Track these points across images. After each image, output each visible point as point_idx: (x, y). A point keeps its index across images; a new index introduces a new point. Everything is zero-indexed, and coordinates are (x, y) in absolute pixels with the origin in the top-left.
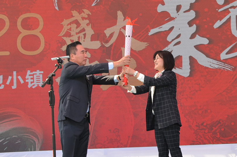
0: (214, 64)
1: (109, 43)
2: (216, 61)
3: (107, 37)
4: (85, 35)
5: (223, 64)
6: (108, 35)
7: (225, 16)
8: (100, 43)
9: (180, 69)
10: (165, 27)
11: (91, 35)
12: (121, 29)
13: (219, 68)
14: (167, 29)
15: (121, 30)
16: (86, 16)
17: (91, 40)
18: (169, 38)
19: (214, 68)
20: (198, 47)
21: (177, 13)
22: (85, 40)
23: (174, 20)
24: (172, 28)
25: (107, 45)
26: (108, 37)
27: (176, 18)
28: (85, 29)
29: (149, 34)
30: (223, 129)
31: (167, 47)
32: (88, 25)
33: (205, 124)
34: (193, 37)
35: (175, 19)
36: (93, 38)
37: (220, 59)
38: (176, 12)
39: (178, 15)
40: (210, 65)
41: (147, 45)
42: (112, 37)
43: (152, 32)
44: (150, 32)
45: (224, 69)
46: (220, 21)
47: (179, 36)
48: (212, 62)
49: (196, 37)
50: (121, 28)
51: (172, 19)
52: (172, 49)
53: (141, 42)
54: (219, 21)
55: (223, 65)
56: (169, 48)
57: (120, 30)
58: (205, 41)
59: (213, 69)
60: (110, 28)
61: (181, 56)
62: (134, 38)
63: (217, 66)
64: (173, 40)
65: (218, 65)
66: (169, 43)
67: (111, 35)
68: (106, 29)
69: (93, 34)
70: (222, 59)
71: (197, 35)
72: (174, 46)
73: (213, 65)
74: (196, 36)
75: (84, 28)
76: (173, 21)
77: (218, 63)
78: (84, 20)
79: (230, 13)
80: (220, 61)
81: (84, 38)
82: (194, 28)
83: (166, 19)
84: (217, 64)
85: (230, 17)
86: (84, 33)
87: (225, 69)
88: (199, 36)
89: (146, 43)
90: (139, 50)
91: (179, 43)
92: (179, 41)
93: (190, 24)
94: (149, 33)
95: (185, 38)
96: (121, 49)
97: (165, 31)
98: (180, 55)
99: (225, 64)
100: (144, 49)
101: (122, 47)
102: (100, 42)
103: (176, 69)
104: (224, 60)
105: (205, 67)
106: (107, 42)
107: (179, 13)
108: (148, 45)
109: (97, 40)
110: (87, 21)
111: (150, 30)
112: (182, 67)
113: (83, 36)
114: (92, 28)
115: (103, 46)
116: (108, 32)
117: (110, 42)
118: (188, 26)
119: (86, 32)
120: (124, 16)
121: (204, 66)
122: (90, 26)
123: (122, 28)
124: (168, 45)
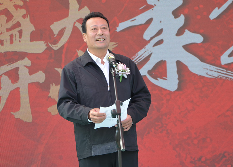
0: (213, 71)
1: (58, 44)
2: (215, 67)
3: (55, 35)
4: (20, 32)
5: (225, 70)
6: (56, 32)
8: (45, 45)
9: (164, 80)
10: (140, 19)
11: (30, 33)
12: (75, 23)
13: (220, 76)
14: (143, 22)
15: (76, 25)
16: (21, 4)
17: (31, 40)
18: (147, 36)
19: (212, 77)
20: (188, 48)
22: (21, 40)
23: (153, 8)
24: (150, 21)
25: (56, 47)
26: (57, 35)
27: (155, 5)
28: (21, 23)
29: (116, 30)
31: (143, 49)
32: (24, 17)
33: (203, 159)
34: (180, 32)
36: (34, 37)
37: (221, 64)
40: (207, 73)
41: (114, 46)
42: (62, 35)
43: (122, 26)
44: (118, 26)
45: (226, 77)
46: (219, 8)
47: (160, 32)
48: (209, 68)
49: (185, 33)
50: (75, 21)
51: (150, 7)
52: (151, 51)
54: (217, 8)
55: (225, 72)
56: (147, 50)
57: (74, 25)
58: (198, 39)
60: (59, 22)
61: (165, 62)
63: (216, 75)
64: (152, 38)
66: (147, 42)
67: (61, 32)
68: (53, 23)
69: (33, 31)
70: (223, 64)
71: (186, 30)
72: (154, 47)
73: (210, 73)
74: (185, 31)
75: (18, 22)
76: (151, 9)
77: (217, 69)
78: (18, 9)
81: (20, 37)
82: (181, 20)
83: (141, 7)
84: (217, 71)
85: (232, 2)
86: (19, 29)
87: (228, 78)
88: (189, 32)
91: (160, 42)
92: (160, 39)
93: (176, 13)
94: (117, 28)
95: (169, 35)
96: (77, 53)
97: (141, 25)
98: (164, 60)
99: (228, 71)
101: (78, 50)
102: (45, 43)
103: (158, 80)
104: (226, 65)
105: (200, 75)
106: (55, 42)
108: (116, 45)
109: (41, 40)
110: (23, 11)
111: (119, 24)
112: (166, 77)
113: (18, 34)
114: (32, 21)
115: (49, 49)
116: (56, 27)
117: (60, 42)
118: (173, 17)
119: (22, 27)
120: (79, 4)
122: (28, 19)
123: (77, 21)
124: (145, 46)
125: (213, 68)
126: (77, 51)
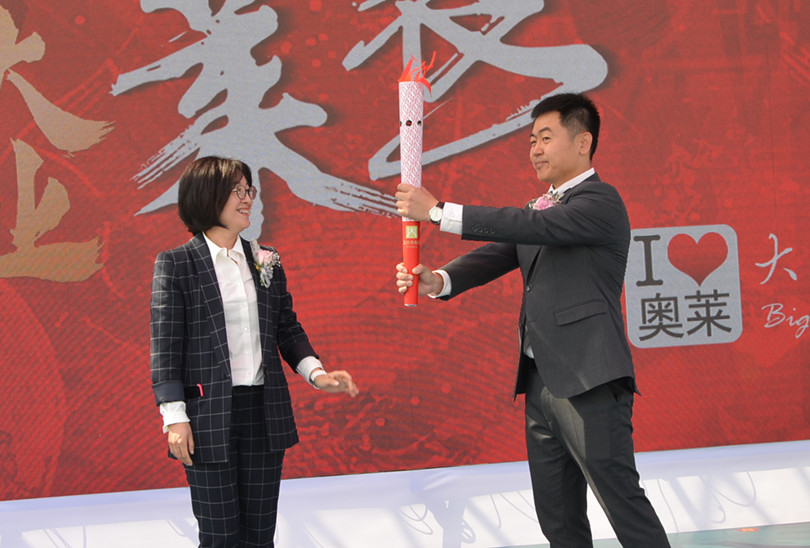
0: (348, 194)
2: (354, 185)
5: (379, 194)
7: (383, 27)
10: (171, 66)
12: (7, 72)
13: (365, 208)
14: (179, 72)
15: (9, 77)
18: (187, 106)
19: (348, 210)
20: (288, 137)
21: (213, 15)
23: (203, 40)
24: (195, 71)
27: (209, 32)
29: (111, 92)
30: (380, 423)
33: (319, 405)
34: (270, 99)
35: (205, 36)
37: (369, 178)
38: (210, 12)
39: (218, 21)
40: (334, 200)
41: (105, 131)
43: (125, 82)
44: (115, 83)
45: (381, 211)
46: (365, 45)
47: (220, 98)
48: (340, 188)
49: (282, 101)
50: (7, 68)
51: (196, 36)
52: (196, 145)
53: (86, 118)
54: (362, 43)
55: (377, 199)
56: (188, 142)
57: (5, 77)
58: (314, 116)
59: (341, 212)
62: (59, 106)
63: (356, 204)
64: (199, 113)
65: (361, 197)
66: (187, 123)
70: (374, 177)
71: (286, 95)
72: (205, 135)
73: (342, 199)
74: (282, 97)
76: (199, 43)
77: (360, 190)
79: (399, 18)
80: (367, 183)
82: (274, 69)
83: (173, 37)
84: (359, 194)
85: (401, 28)
87: (386, 212)
88: (292, 99)
89: (103, 124)
90: (77, 149)
91: (221, 122)
92: (220, 115)
93: (261, 54)
94: (113, 86)
95: (243, 107)
96: (12, 146)
97: (172, 80)
99: (385, 196)
100: (96, 145)
101: (15, 140)
104: (380, 180)
105: (317, 205)
107: (218, 15)
108: (110, 129)
111: (117, 77)
118: (253, 61)
120: (17, 27)
121: (311, 204)
123: (11, 68)
124: (183, 130)
125: (348, 186)
126: (13, 142)
